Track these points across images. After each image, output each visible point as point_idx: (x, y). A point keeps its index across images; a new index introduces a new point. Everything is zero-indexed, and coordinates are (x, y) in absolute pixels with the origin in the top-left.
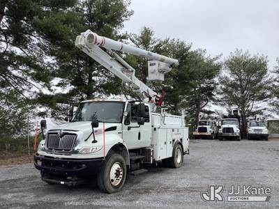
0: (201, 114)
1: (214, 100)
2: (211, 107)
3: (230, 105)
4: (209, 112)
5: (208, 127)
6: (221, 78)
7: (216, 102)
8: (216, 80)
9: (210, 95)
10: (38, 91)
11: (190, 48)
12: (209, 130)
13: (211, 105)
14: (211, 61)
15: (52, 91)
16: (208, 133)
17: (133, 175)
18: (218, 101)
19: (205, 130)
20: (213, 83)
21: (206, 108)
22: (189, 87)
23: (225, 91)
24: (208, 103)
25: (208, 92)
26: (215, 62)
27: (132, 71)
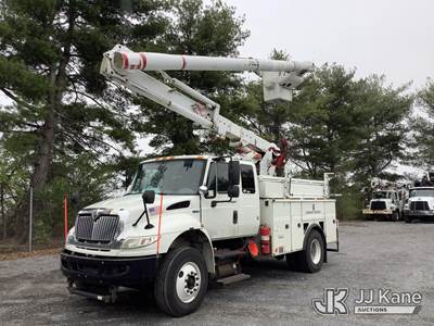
0: (376, 180)
1: (401, 156)
2: (397, 167)
4: (394, 177)
5: (388, 202)
7: (406, 159)
8: (404, 122)
9: (396, 148)
10: (118, 154)
11: (352, 76)
12: (390, 206)
13: (397, 164)
14: (394, 94)
15: (135, 152)
16: (388, 211)
18: (410, 157)
19: (382, 206)
20: (399, 129)
21: (389, 170)
22: (353, 136)
24: (392, 162)
25: (392, 144)
26: (401, 94)
27: (214, 108)
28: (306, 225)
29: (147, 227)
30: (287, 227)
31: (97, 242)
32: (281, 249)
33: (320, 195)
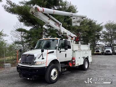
3: (106, 42)
6: (103, 32)
8: (101, 32)
12: (100, 51)
13: (99, 42)
14: (99, 25)
17: (63, 74)
18: (102, 40)
19: (99, 51)
21: (97, 43)
23: (104, 36)
25: (98, 37)
27: (60, 24)
28: (84, 57)
29: (42, 59)
30: (79, 58)
31: (28, 63)
32: (78, 64)
33: (88, 49)
